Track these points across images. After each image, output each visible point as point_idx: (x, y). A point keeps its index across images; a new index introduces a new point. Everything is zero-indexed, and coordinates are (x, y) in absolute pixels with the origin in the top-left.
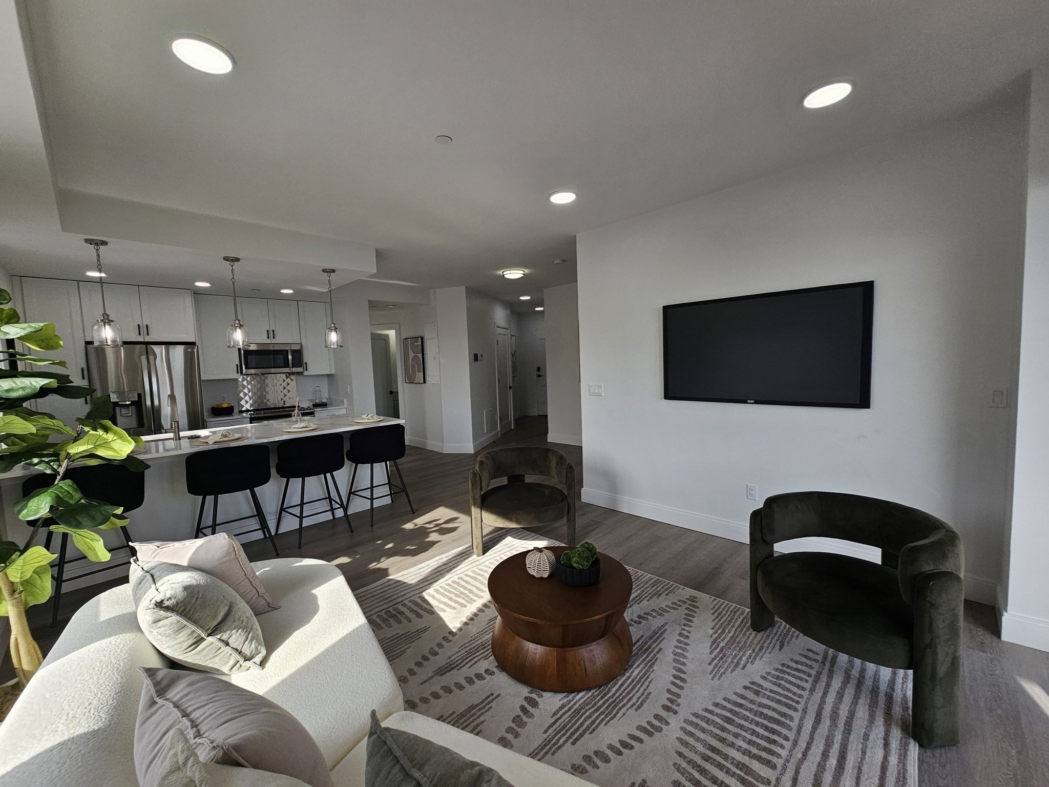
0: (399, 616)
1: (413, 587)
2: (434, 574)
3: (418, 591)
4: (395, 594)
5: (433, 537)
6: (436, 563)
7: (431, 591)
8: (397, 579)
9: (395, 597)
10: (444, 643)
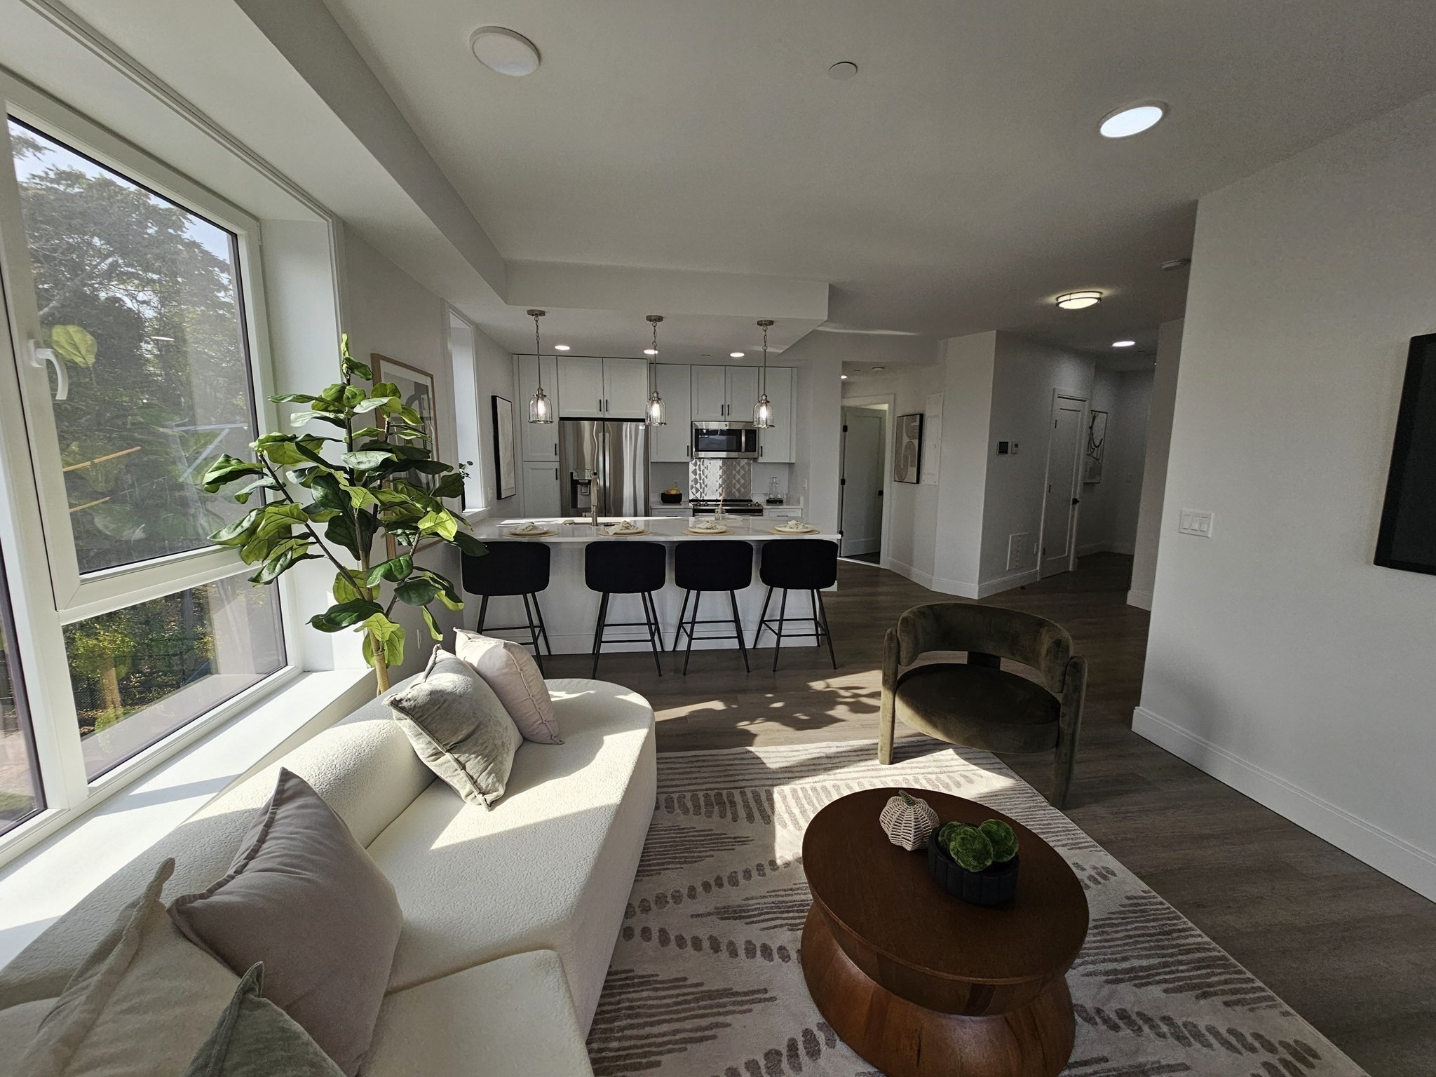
0: (728, 805)
1: (770, 773)
2: (806, 765)
3: (769, 782)
4: (742, 774)
5: (840, 711)
6: (818, 750)
7: (786, 789)
8: (757, 754)
9: (741, 777)
10: (754, 873)
